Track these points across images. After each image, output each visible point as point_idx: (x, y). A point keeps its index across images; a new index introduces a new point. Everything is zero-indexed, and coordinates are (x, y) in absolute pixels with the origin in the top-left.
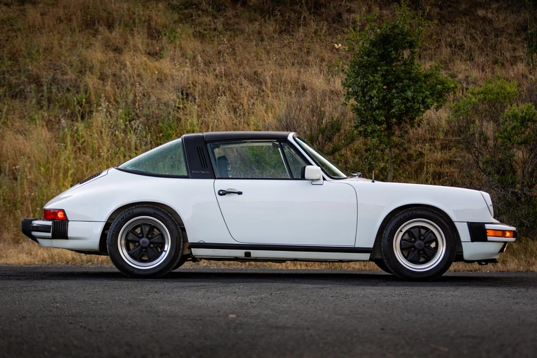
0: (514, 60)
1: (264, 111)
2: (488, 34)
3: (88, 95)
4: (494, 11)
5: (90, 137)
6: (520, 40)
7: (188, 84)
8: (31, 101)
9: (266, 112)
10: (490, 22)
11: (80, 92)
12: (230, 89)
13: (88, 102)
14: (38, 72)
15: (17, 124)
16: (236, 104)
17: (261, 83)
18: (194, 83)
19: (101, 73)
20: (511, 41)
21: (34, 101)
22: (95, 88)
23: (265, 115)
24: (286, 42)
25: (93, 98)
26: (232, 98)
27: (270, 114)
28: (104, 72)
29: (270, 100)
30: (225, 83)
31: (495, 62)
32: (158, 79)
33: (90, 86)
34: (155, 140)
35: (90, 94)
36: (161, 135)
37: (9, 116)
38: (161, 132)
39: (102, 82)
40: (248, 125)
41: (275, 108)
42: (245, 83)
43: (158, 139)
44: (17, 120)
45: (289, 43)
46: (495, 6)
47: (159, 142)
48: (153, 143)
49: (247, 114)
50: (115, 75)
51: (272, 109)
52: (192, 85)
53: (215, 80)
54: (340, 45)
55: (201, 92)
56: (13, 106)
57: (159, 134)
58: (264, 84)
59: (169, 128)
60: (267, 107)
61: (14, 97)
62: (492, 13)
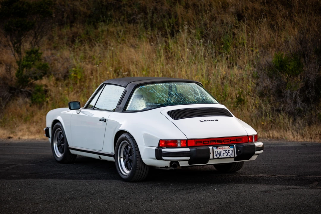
1: (291, 28)
3: (177, 19)
5: (176, 49)
7: (242, 9)
8: (140, 25)
11: (172, 17)
12: (270, 12)
13: (177, 24)
14: (146, 4)
15: (132, 41)
16: (273, 23)
18: (246, 9)
19: (186, 3)
21: (142, 25)
22: (181, 14)
23: (293, 30)
25: (180, 21)
26: (271, 19)
27: (296, 29)
28: (188, 3)
29: (296, 19)
30: (266, 8)
32: (223, 7)
33: (179, 13)
34: (218, 50)
35: (178, 18)
36: (222, 46)
37: (127, 36)
38: (223, 44)
39: (186, 10)
42: (281, 7)
43: (221, 49)
44: (132, 38)
47: (221, 51)
48: (217, 52)
49: (280, 30)
50: (194, 5)
52: (245, 10)
53: (260, 6)
55: (251, 15)
56: (129, 28)
57: (221, 46)
59: (227, 42)
60: (294, 24)
61: (129, 22)
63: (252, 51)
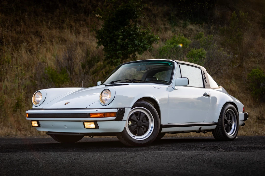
0: (166, 29)
2: (150, 16)
4: (151, 5)
6: (166, 20)
7: (2, 36)
9: (47, 52)
10: (150, 11)
16: (30, 48)
17: (41, 37)
18: (6, 36)
20: (162, 20)
24: (50, 17)
30: (23, 36)
31: (158, 30)
40: (38, 59)
41: (51, 50)
42: (33, 37)
45: (51, 17)
46: (151, 3)
51: (50, 51)
52: (4, 37)
54: (99, 15)
58: (43, 38)
60: (47, 49)
62: (150, 6)
63: (17, 68)
